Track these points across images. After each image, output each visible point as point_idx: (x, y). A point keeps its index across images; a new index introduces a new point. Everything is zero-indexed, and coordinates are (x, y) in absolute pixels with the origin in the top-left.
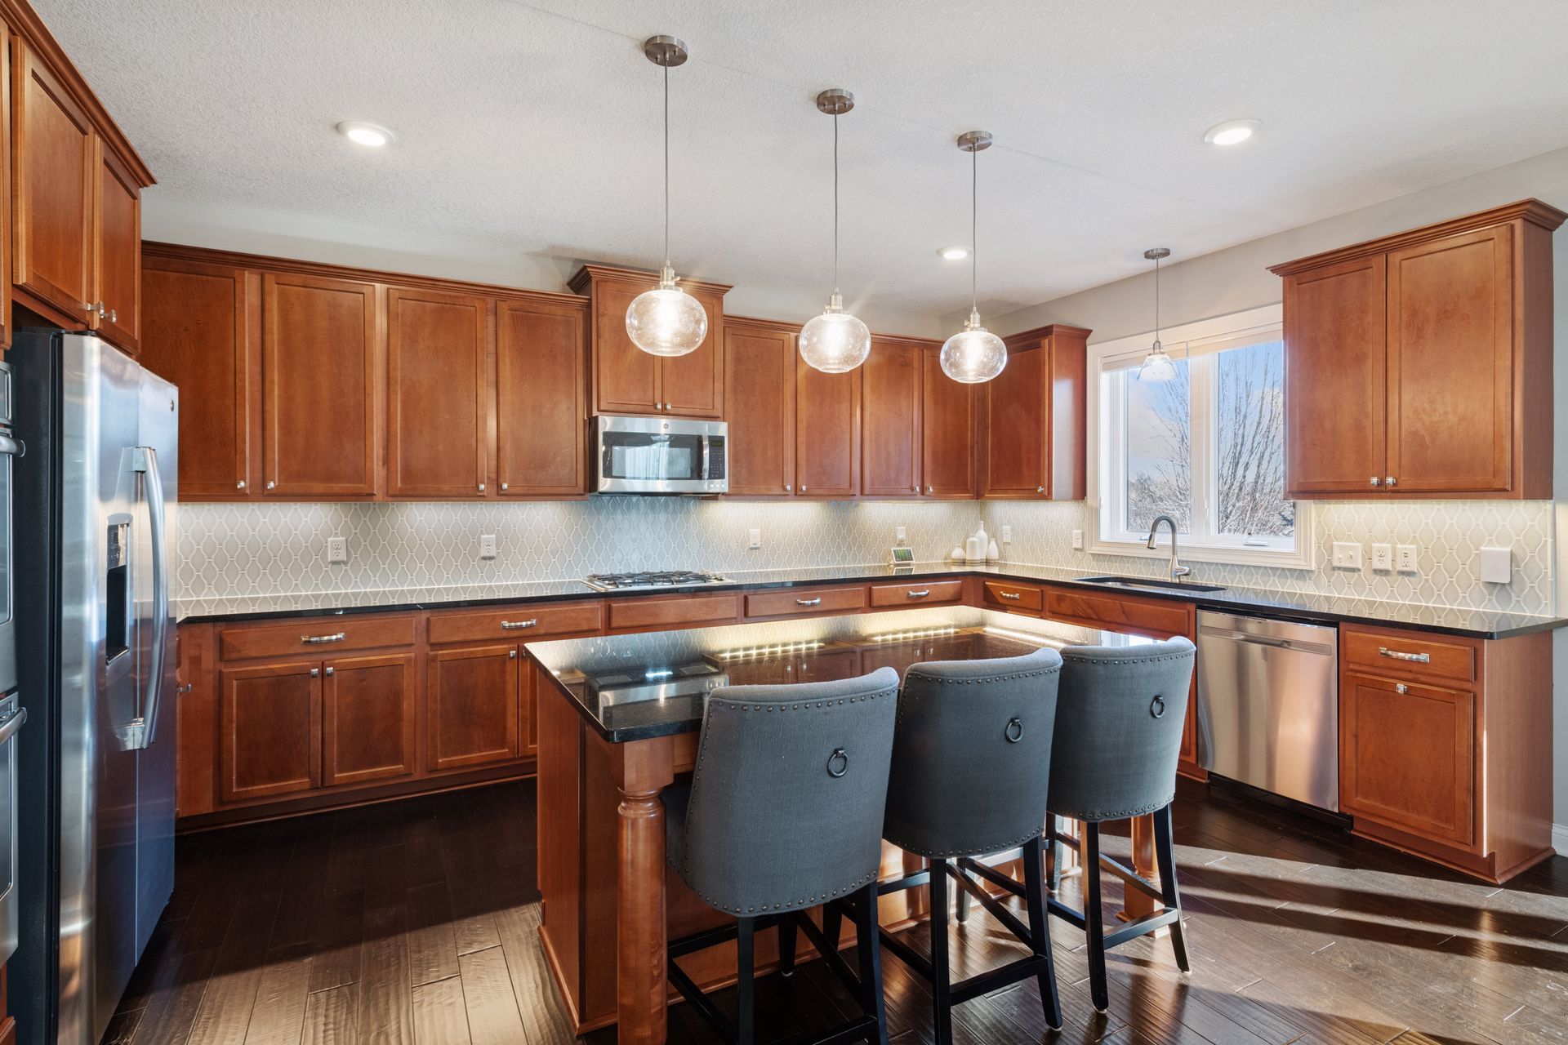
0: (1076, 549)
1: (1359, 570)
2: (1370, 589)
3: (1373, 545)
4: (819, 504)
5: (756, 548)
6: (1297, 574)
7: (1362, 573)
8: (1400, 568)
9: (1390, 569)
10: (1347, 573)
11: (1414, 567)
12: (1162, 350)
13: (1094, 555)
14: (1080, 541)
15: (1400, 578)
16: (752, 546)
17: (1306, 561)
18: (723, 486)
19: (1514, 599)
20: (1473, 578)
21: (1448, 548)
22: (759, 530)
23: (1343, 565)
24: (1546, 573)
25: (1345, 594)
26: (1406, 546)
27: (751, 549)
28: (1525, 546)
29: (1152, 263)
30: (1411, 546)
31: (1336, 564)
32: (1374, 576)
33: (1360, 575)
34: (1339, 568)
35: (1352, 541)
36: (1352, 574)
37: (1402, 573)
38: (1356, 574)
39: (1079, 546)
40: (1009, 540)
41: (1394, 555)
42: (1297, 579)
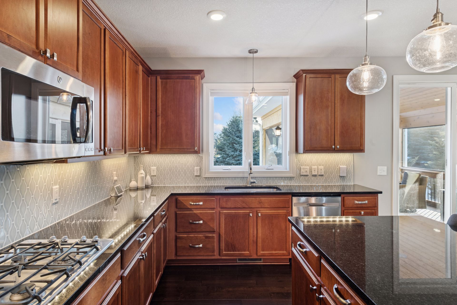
0: (196, 176)
1: (308, 175)
2: (311, 181)
3: (312, 167)
6: (289, 178)
7: (309, 176)
8: (319, 174)
9: (317, 174)
10: (305, 177)
11: (323, 173)
12: (255, 92)
13: (206, 178)
14: (199, 172)
15: (319, 177)
17: (293, 174)
19: (346, 180)
20: (337, 175)
21: (331, 167)
23: (304, 174)
24: (352, 172)
25: (304, 184)
26: (321, 167)
28: (348, 165)
29: (251, 55)
30: (322, 167)
31: (302, 174)
32: (312, 177)
33: (308, 177)
34: (302, 175)
35: (306, 166)
36: (306, 177)
37: (320, 175)
38: (307, 177)
39: (198, 174)
40: (155, 174)
41: (318, 170)
42: (289, 180)
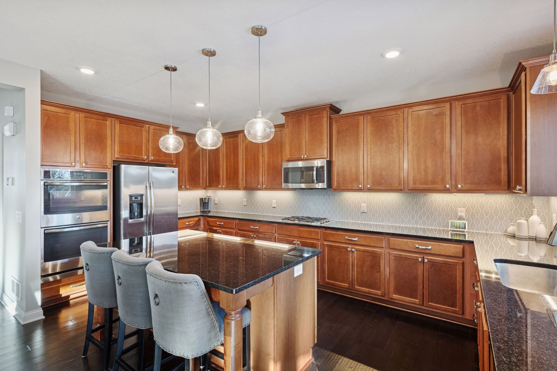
4: (400, 194)
5: (364, 213)
16: (362, 211)
18: (324, 186)
22: (366, 204)
27: (362, 212)
